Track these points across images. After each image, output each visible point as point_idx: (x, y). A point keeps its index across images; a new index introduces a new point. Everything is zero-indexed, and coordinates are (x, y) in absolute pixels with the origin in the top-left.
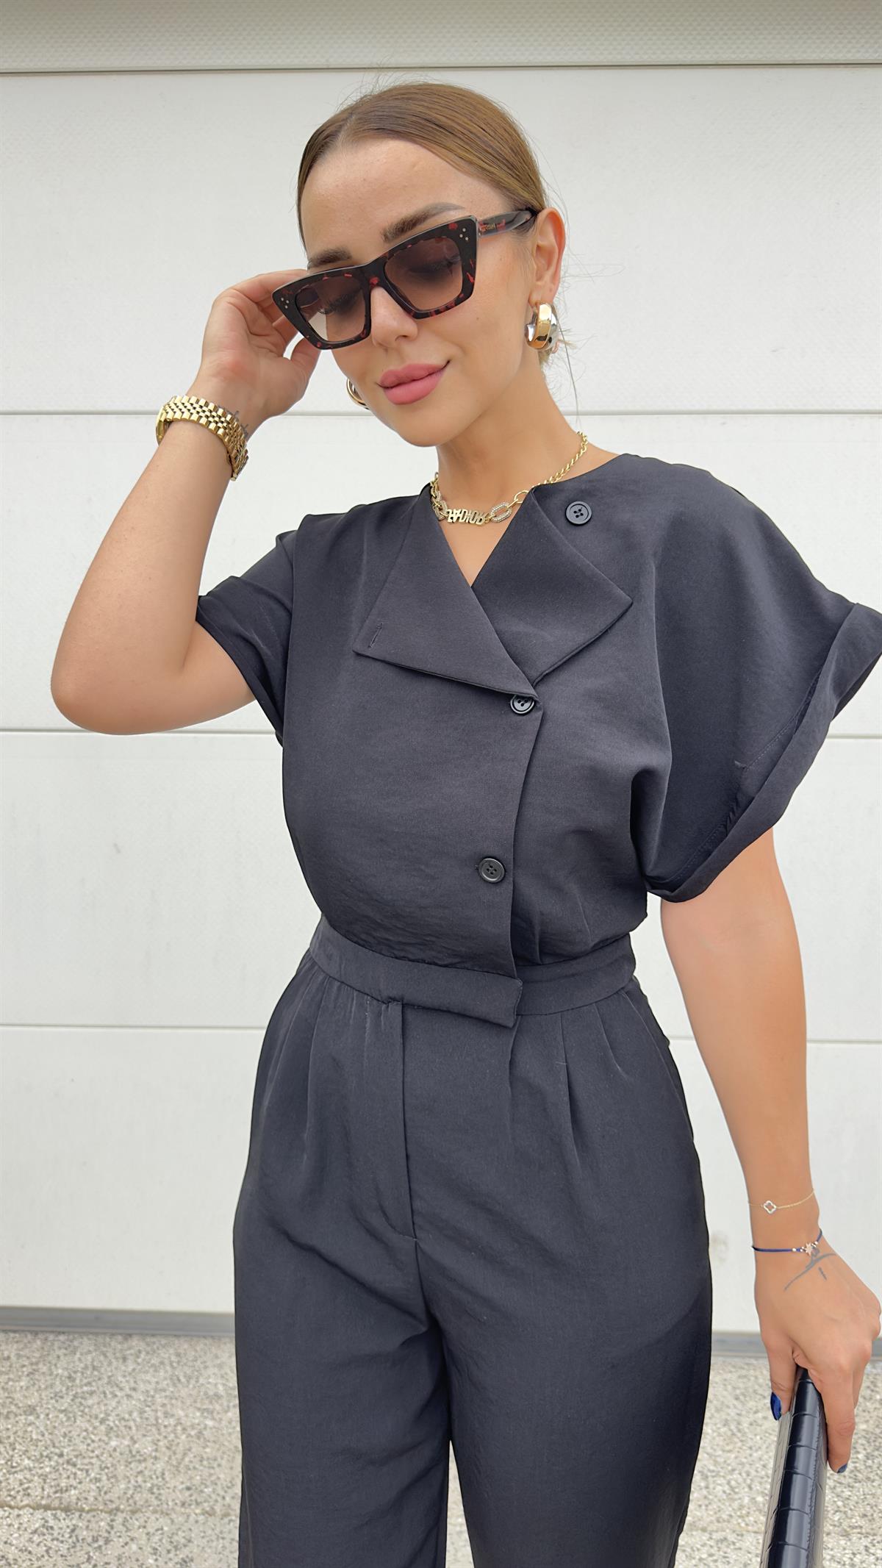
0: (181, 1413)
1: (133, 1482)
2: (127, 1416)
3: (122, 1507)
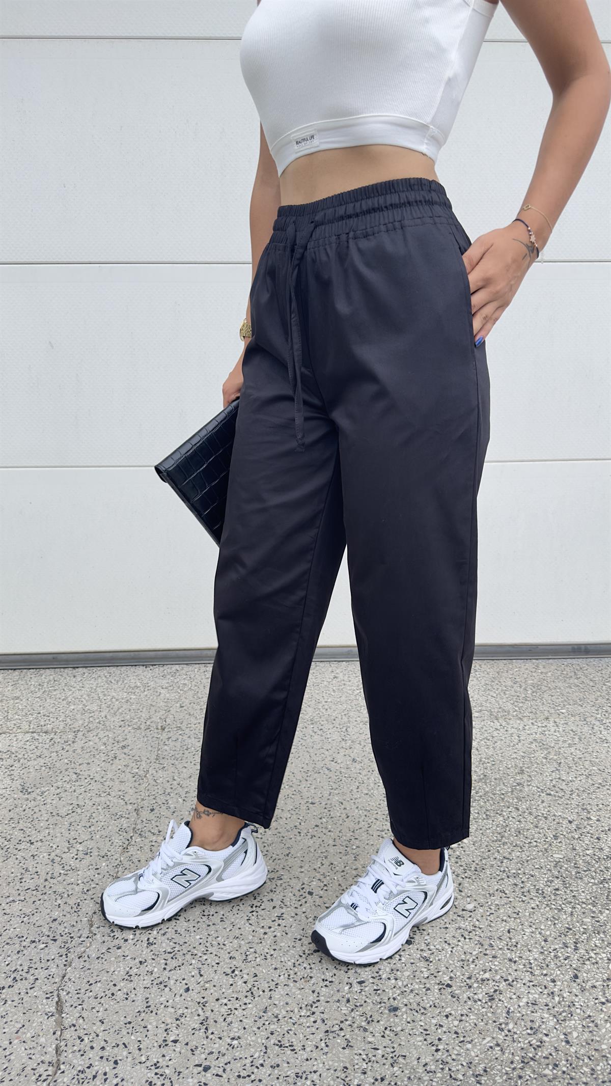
0: (114, 694)
1: (87, 720)
2: (79, 697)
3: (81, 730)
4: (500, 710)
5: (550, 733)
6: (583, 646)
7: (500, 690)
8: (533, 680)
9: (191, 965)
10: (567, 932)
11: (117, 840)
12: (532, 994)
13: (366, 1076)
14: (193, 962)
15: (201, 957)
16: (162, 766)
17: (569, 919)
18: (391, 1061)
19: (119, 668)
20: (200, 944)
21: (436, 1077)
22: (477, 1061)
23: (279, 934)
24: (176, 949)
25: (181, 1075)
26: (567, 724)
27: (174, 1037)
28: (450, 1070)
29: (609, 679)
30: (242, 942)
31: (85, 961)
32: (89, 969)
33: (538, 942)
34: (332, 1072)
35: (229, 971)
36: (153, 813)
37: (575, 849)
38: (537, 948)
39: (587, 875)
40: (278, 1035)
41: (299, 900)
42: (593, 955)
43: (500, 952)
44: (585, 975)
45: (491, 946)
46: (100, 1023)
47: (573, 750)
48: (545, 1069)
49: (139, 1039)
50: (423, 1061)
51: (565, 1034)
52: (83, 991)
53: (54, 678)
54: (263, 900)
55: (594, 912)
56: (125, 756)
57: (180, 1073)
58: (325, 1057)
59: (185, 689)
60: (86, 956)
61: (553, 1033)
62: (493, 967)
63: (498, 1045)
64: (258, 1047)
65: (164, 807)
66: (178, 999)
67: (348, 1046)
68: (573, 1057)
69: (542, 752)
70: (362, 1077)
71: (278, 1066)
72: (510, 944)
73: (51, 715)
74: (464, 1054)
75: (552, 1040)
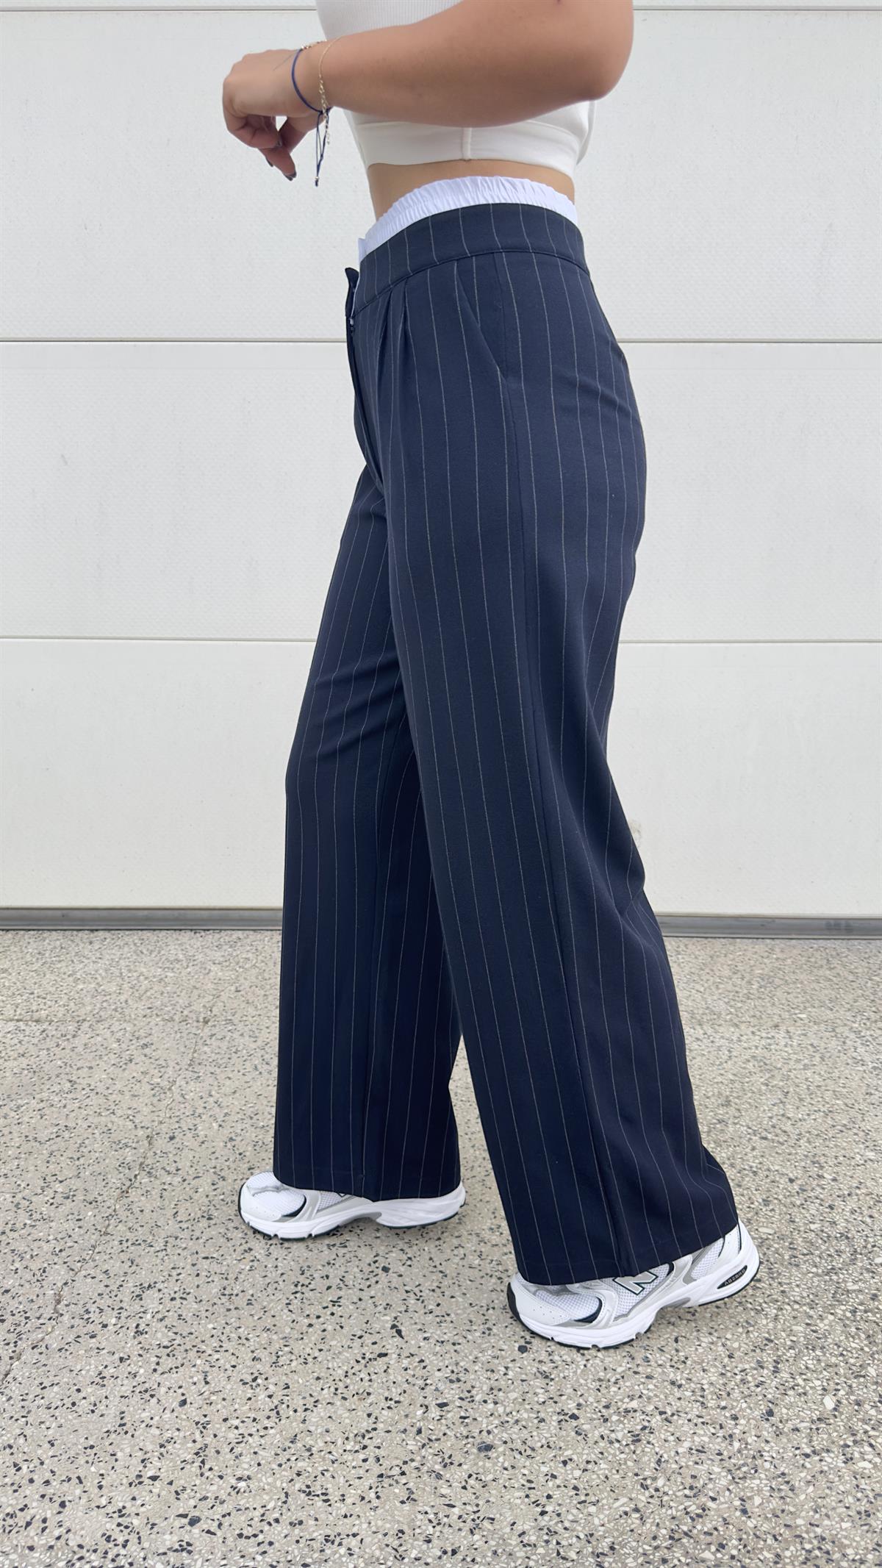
4: (707, 1011)
5: (777, 1047)
6: (843, 922)
7: (710, 983)
8: (763, 969)
9: (194, 1366)
10: (766, 1345)
11: (114, 1180)
12: (700, 1436)
13: (430, 1545)
14: (199, 1362)
15: (210, 1355)
16: (196, 1075)
17: (771, 1325)
18: (470, 1524)
19: (157, 932)
20: (212, 1336)
21: (535, 1554)
22: (601, 1533)
23: (330, 1328)
24: (176, 1342)
25: (156, 1529)
26: (805, 1035)
27: (154, 1471)
28: (558, 1543)
29: (879, 971)
30: (275, 1337)
31: (41, 1353)
32: (45, 1365)
33: (719, 1358)
34: (380, 1536)
35: (249, 1378)
36: (173, 1142)
37: (793, 1222)
38: (716, 1366)
39: (807, 1261)
40: (307, 1477)
41: (368, 1279)
42: (800, 1381)
43: (659, 1370)
44: (784, 1411)
45: (647, 1360)
46: (49, 1446)
47: (809, 1073)
48: (704, 1551)
49: (101, 1472)
50: (519, 1528)
51: (744, 1501)
52: (31, 1397)
53: (61, 944)
54: (314, 1276)
55: (811, 1317)
56: (143, 1058)
57: (154, 1525)
58: (373, 1513)
59: (247, 966)
60: (44, 1346)
61: (724, 1496)
62: (645, 1392)
63: (637, 1510)
64: (275, 1494)
65: (189, 1135)
66: (167, 1415)
67: (410, 1499)
68: (749, 1535)
69: (761, 1075)
70: (425, 1546)
71: (301, 1523)
72: (675, 1359)
73: (48, 997)
74: (583, 1521)
75: (721, 1507)
